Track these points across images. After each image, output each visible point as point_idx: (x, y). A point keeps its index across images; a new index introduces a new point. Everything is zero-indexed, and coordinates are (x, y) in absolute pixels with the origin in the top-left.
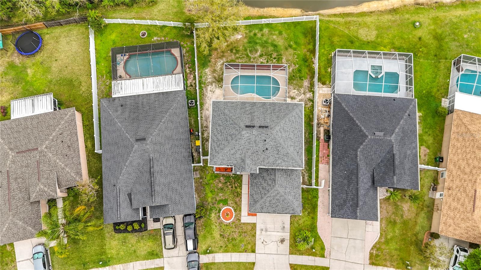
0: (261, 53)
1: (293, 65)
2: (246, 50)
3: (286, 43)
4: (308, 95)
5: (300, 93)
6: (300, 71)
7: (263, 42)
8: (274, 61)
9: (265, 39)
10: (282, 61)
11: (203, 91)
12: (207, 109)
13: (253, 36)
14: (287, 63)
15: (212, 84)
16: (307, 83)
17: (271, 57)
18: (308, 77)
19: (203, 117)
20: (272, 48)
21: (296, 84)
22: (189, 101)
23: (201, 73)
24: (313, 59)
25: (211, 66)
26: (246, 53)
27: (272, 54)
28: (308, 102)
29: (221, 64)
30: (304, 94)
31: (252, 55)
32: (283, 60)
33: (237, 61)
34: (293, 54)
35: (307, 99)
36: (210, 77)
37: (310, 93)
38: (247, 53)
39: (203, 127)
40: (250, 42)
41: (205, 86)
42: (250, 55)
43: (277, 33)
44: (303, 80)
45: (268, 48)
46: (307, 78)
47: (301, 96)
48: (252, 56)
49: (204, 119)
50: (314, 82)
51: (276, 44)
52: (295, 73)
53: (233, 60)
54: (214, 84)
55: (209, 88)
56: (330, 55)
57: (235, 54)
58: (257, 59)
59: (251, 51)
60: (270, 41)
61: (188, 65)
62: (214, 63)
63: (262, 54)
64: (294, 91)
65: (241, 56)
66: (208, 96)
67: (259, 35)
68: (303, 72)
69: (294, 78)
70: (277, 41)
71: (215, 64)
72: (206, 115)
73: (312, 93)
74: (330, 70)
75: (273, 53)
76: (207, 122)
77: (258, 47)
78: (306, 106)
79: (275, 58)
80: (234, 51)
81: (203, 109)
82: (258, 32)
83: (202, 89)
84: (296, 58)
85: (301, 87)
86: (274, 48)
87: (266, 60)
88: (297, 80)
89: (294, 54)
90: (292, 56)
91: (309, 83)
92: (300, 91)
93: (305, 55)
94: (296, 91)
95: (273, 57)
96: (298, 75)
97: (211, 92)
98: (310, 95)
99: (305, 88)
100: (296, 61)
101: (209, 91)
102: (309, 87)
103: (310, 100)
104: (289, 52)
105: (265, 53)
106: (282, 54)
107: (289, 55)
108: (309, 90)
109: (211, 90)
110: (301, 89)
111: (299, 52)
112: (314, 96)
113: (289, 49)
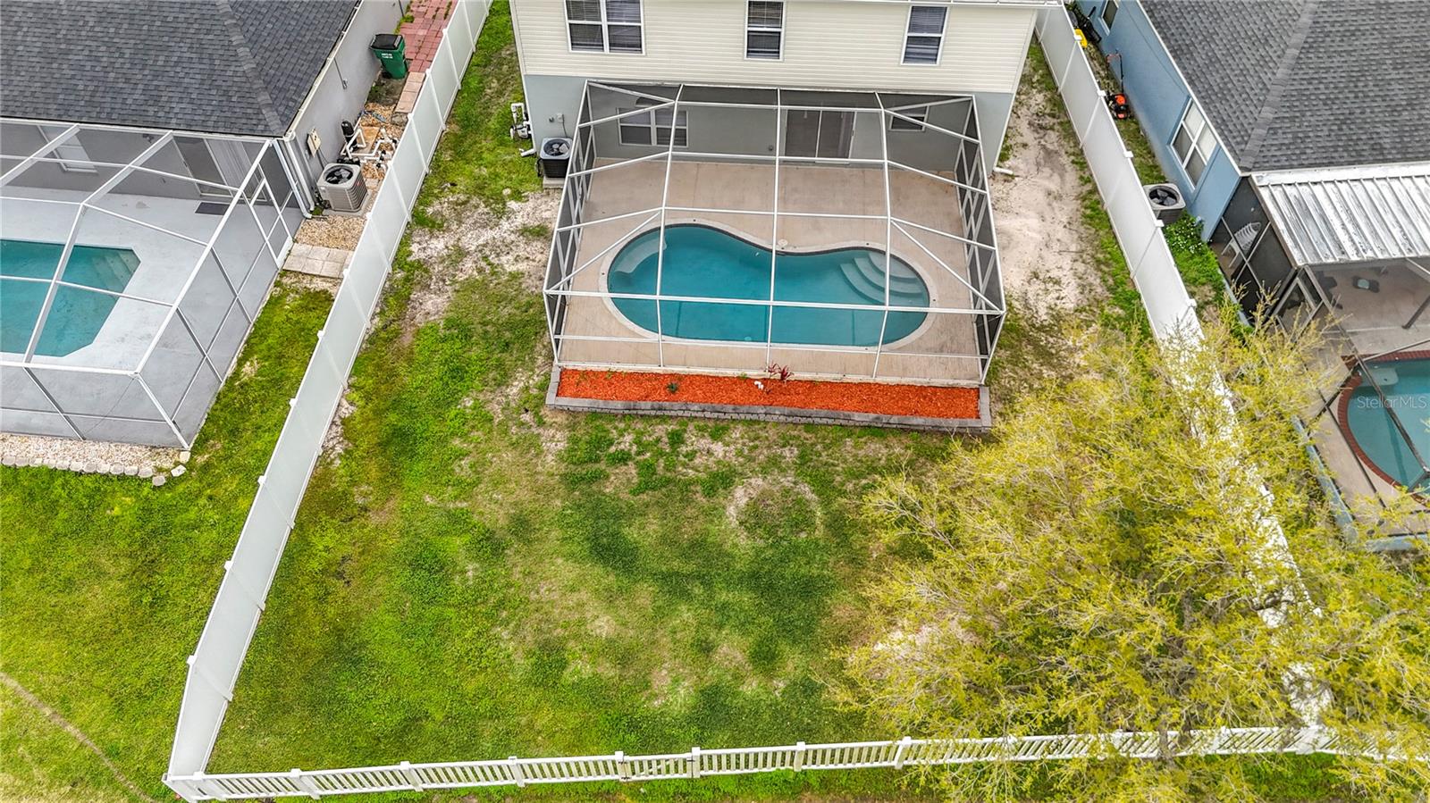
0: (719, 499)
1: (496, 410)
2: (838, 524)
3: (517, 575)
4: (441, 246)
5: (485, 258)
7: (698, 590)
8: (625, 443)
9: (685, 614)
10: (574, 441)
11: (1104, 281)
12: (1059, 198)
13: (784, 647)
14: (536, 430)
15: (1057, 315)
16: (429, 306)
17: (647, 469)
18: (407, 340)
19: (1070, 168)
20: (631, 533)
21: (502, 299)
22: (1181, 203)
24: (339, 449)
26: (838, 504)
27: (636, 492)
28: (446, 213)
30: (461, 253)
31: (786, 491)
32: (563, 445)
33: (898, 450)
34: (479, 481)
35: (448, 230)
37: (422, 255)
38: (826, 503)
39: (1057, 127)
40: (809, 589)
41: (1100, 307)
42: (807, 491)
43: (580, 668)
44: (450, 324)
45: (664, 540)
46: (418, 333)
47: (481, 241)
48: (787, 481)
49: (1066, 160)
50: (382, 312)
51: (599, 570)
52: (492, 363)
53: (933, 458)
54: (1043, 316)
55: (1070, 297)
56: (206, 467)
58: (751, 459)
59: (802, 521)
60: (645, 594)
63: (710, 491)
64: (522, 266)
65: (873, 486)
66: (1068, 257)
67: (732, 649)
68: (436, 368)
69: (507, 335)
70: (584, 595)
72: (1056, 177)
73: (411, 259)
74: (247, 368)
75: (626, 497)
76: (1044, 147)
77: (743, 544)
78: (463, 198)
79: (623, 458)
81: (1084, 199)
82: (738, 677)
83: (1110, 289)
84: (460, 455)
85: (470, 286)
86: (616, 535)
87: (684, 449)
88: (484, 324)
89: (466, 489)
90: (491, 470)
91: (414, 307)
92: (483, 264)
93: (392, 479)
94: (506, 266)
95: (632, 469)
96: (474, 353)
97: (1055, 274)
98: (425, 245)
99: (444, 281)
100: (464, 436)
101: (1064, 280)
102: (419, 286)
103: (434, 223)
104: (512, 499)
105: (687, 501)
106: (562, 491)
107: (509, 481)
108: (426, 271)
109: (1051, 284)
110: (475, 273)
111: (428, 499)
112: (406, 241)
113: (503, 522)
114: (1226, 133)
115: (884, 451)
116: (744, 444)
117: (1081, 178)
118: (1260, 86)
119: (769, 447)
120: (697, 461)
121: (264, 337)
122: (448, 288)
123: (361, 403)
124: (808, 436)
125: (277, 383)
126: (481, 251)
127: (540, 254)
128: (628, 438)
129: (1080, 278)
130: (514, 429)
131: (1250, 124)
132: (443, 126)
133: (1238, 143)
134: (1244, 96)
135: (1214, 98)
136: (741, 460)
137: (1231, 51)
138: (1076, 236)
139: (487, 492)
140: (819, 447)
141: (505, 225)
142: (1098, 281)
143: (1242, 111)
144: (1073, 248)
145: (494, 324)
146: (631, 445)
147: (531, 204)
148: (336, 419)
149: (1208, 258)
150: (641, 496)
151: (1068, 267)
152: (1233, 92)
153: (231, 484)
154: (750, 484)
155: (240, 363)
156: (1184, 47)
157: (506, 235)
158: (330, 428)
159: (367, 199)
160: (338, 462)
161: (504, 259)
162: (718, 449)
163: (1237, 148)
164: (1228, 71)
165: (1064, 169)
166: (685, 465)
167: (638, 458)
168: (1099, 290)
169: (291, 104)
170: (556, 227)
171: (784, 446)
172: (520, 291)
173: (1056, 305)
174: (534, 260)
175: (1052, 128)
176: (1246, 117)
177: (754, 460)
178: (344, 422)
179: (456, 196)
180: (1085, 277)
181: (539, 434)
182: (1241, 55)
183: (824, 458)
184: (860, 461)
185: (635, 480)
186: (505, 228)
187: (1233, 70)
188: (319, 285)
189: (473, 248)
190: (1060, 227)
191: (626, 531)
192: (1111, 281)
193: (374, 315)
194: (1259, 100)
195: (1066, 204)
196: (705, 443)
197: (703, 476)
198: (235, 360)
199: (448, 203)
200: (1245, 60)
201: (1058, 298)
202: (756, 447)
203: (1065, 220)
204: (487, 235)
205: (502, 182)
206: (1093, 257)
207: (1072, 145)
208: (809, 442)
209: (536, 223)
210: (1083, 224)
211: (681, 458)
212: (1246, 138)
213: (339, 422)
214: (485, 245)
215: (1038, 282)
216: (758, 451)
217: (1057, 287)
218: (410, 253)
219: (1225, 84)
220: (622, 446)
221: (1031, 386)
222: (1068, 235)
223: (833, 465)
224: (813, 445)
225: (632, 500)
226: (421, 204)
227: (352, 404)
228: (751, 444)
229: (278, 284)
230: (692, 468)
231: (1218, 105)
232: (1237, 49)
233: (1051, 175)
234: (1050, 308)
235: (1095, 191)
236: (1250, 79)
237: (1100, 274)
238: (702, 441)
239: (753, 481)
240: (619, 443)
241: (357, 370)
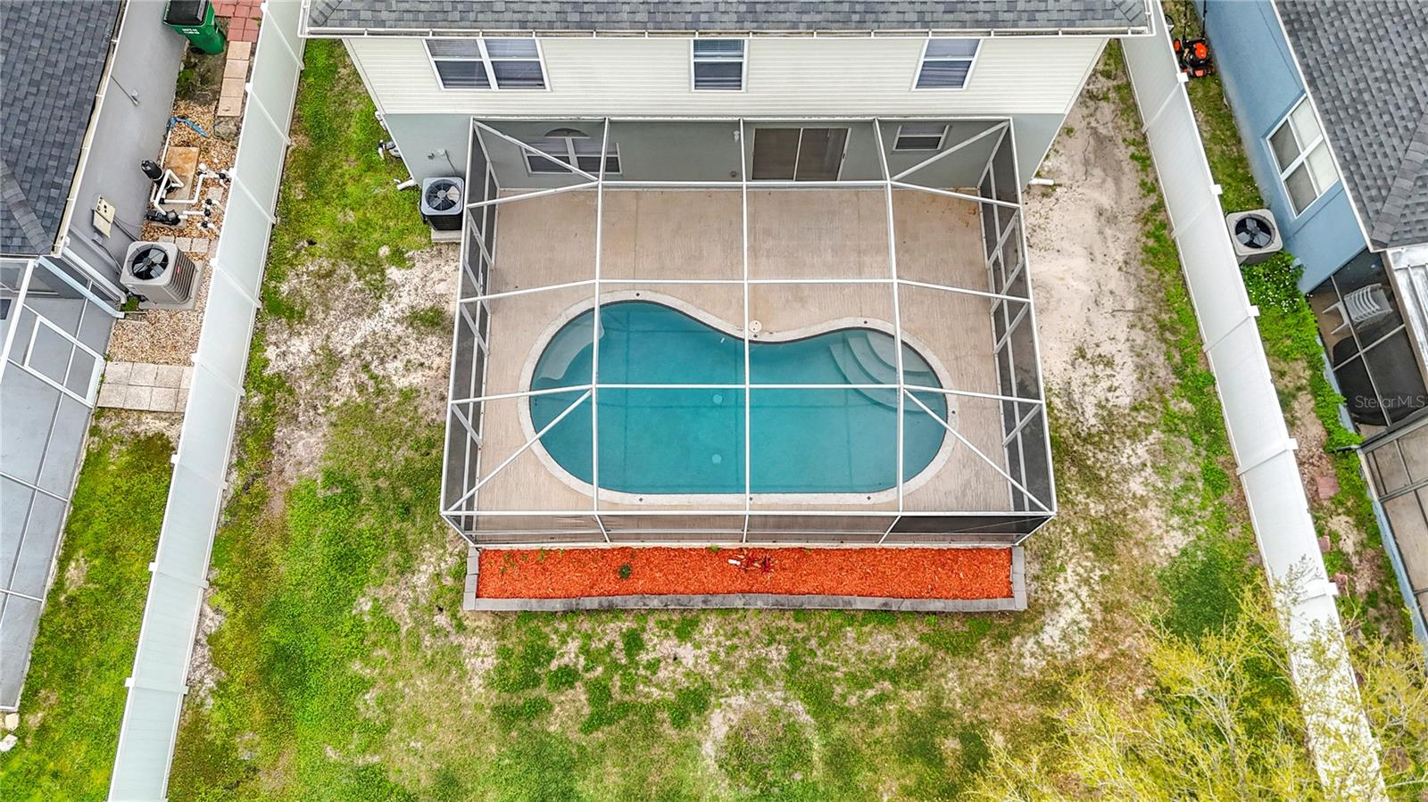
0: (692, 731)
1: (400, 610)
2: (841, 760)
4: (305, 348)
5: (366, 367)
6: (347, 560)
8: (570, 653)
10: (505, 653)
11: (1169, 358)
12: (1112, 220)
14: (455, 639)
15: (1109, 417)
16: (300, 450)
17: (599, 692)
18: (278, 505)
19: (1129, 167)
20: (586, 789)
21: (393, 435)
22: (1277, 244)
23: (1221, 523)
24: (210, 683)
25: (1141, 587)
26: (839, 730)
27: (589, 728)
28: (306, 292)
29: (1054, 606)
30: (332, 360)
31: (775, 713)
32: (491, 662)
33: (912, 642)
34: (389, 725)
35: (312, 321)
36: (1136, 486)
37: (283, 366)
38: (825, 728)
39: (1112, 95)
41: (1164, 402)
42: (800, 711)
44: (331, 478)
46: (290, 496)
47: (357, 340)
48: (776, 698)
49: (1123, 153)
50: (240, 463)
52: (390, 539)
53: (955, 651)
54: (1091, 419)
55: (1124, 387)
56: (43, 729)
57: (939, 715)
58: (729, 666)
61: (1361, 588)
62: (1119, 619)
63: (680, 720)
64: (416, 378)
65: (882, 699)
66: (1124, 320)
68: (319, 550)
69: (406, 493)
71: (1107, 608)
72: (1110, 184)
73: (268, 372)
74: (72, 572)
75: (575, 736)
76: (1095, 132)
78: (326, 264)
79: (567, 677)
80: (951, 745)
81: (1146, 221)
83: (1178, 372)
84: (363, 685)
85: (351, 416)
87: (644, 657)
89: (376, 735)
90: (404, 707)
91: (281, 454)
92: (364, 377)
93: (280, 724)
94: (395, 378)
95: (580, 694)
96: (366, 523)
97: (1106, 349)
98: (284, 348)
99: (315, 408)
100: (366, 659)
101: (1118, 360)
102: (283, 419)
103: (292, 310)
104: (433, 748)
105: (652, 736)
106: (495, 730)
107: (427, 721)
108: (291, 392)
109: (1101, 366)
110: (355, 393)
111: (330, 752)
112: (257, 344)
113: (426, 782)
114: (1356, 178)
115: (894, 644)
116: (719, 644)
117: (1143, 184)
118: (1411, 104)
119: (751, 647)
120: (662, 674)
121: (88, 521)
122: (322, 419)
123: (230, 609)
124: (799, 626)
125: (115, 591)
126: (359, 356)
127: (439, 355)
128: (573, 645)
129: (1138, 356)
130: (428, 641)
131: (1391, 168)
132: (286, 140)
133: (1372, 199)
134: (1386, 118)
135: (1342, 114)
136: (717, 668)
137: (1373, 35)
138: (1134, 286)
139: (401, 739)
140: (813, 643)
141: (387, 309)
142: (1162, 358)
143: (1381, 145)
144: (1130, 305)
145: (388, 476)
146: (577, 656)
147: (418, 271)
148: (200, 636)
149: (1304, 318)
150: (595, 735)
151: (1122, 337)
152: (1371, 108)
153: (78, 752)
154: (730, 706)
155: (63, 564)
156: (1304, 18)
157: (389, 326)
158: (194, 650)
159: (197, 277)
160: (210, 701)
161: (390, 366)
162: (687, 653)
163: (1371, 207)
164: (1366, 71)
165: (1120, 169)
166: (647, 682)
167: (588, 675)
168: (1162, 373)
169: (54, 193)
170: (454, 307)
171: (770, 644)
172: (416, 420)
173: (1107, 400)
174: (430, 368)
175: (1106, 98)
176: (1385, 155)
177: (733, 667)
178: (213, 640)
179: (318, 261)
180: (1144, 352)
181: (459, 646)
182: (1386, 44)
183: (820, 660)
184: (865, 662)
185: (587, 711)
186: (387, 314)
187: (1372, 70)
188: (153, 426)
189: (348, 351)
190: (1113, 271)
191: (579, 786)
192: (1177, 358)
193: (230, 467)
194: (1406, 127)
195: (1122, 231)
196: (669, 646)
197: (670, 696)
198: (55, 562)
199: (308, 274)
200: (1390, 54)
201: (1110, 390)
202: (734, 647)
203: (1120, 258)
204: (366, 326)
205: (376, 236)
206: (1156, 320)
207: (1132, 125)
208: (801, 635)
209: (429, 304)
210: (1143, 263)
211: (642, 672)
212: (1384, 193)
213: (204, 641)
214: (364, 345)
215: (1085, 364)
216: (737, 654)
217: (1109, 371)
218: (266, 363)
219: (1360, 92)
220: (566, 660)
221: (1075, 531)
222: (1124, 283)
223: (831, 668)
224: (806, 639)
225: (583, 739)
226: (271, 278)
227: (217, 611)
228: (728, 643)
229: (94, 431)
230: (656, 686)
231: (1347, 127)
232: (1381, 32)
233: (1104, 181)
234: (1099, 406)
235: (1159, 207)
236: (1396, 90)
237: (1164, 347)
238: (667, 643)
239: (732, 700)
240: (562, 655)
241: (217, 560)
